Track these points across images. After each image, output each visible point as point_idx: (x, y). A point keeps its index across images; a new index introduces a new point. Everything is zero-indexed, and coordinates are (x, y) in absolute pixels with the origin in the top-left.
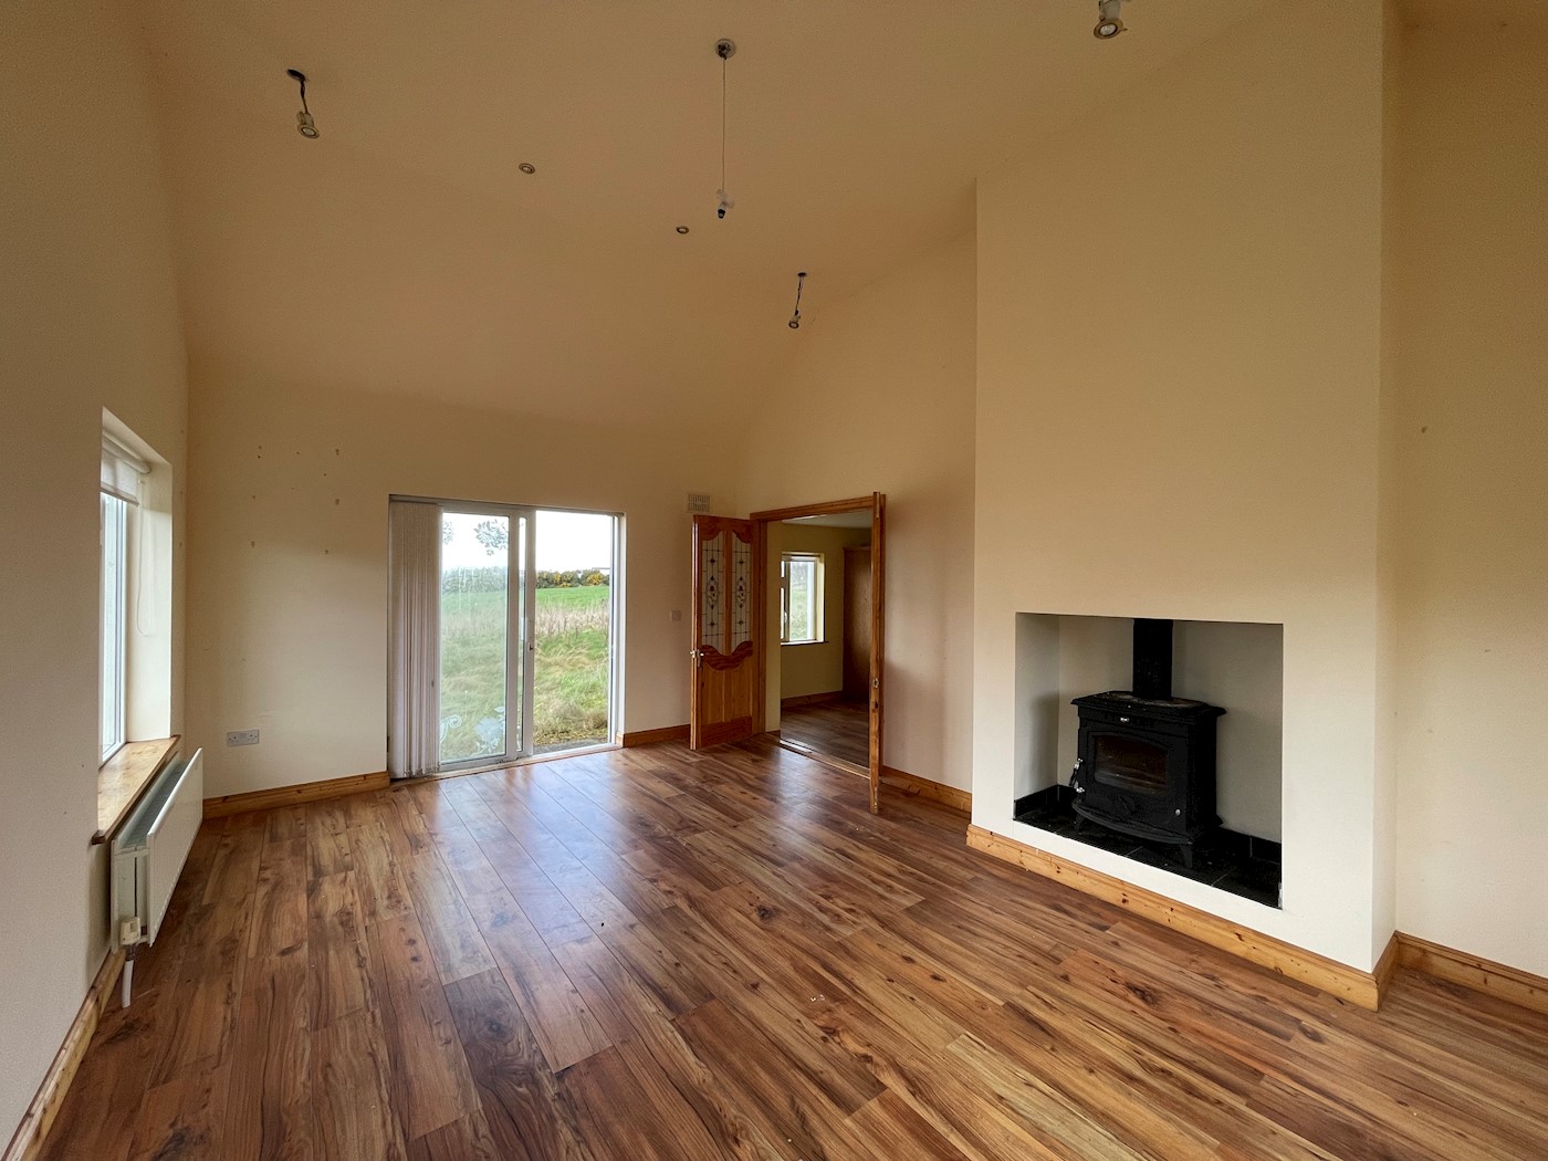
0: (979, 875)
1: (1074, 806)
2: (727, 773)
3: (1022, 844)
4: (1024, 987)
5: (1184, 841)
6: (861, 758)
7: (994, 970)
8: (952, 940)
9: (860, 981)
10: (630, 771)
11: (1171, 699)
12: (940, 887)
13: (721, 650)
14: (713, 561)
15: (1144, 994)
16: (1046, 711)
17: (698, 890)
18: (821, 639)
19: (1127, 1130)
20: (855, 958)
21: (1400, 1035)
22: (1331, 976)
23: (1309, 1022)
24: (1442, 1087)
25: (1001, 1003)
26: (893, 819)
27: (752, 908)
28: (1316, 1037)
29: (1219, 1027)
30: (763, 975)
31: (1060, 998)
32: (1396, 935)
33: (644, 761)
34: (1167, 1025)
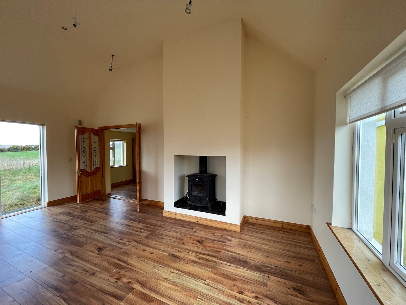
0: (165, 223)
1: (187, 201)
2: (91, 208)
3: (176, 213)
4: (173, 248)
5: (209, 205)
6: (134, 197)
7: (167, 246)
8: (157, 242)
9: (130, 261)
10: (50, 214)
11: (206, 174)
12: (155, 228)
13: (88, 169)
14: (84, 142)
15: (200, 242)
16: (181, 179)
17: (74, 248)
18: (125, 165)
19: (193, 275)
20: (129, 255)
21: (243, 236)
22: (233, 227)
23: (229, 238)
24: (249, 244)
25: (168, 254)
26: (143, 213)
27: (96, 249)
28: (230, 241)
29: (214, 244)
30: (97, 269)
31: (182, 249)
32: (244, 216)
33: (56, 210)
34: (204, 247)
